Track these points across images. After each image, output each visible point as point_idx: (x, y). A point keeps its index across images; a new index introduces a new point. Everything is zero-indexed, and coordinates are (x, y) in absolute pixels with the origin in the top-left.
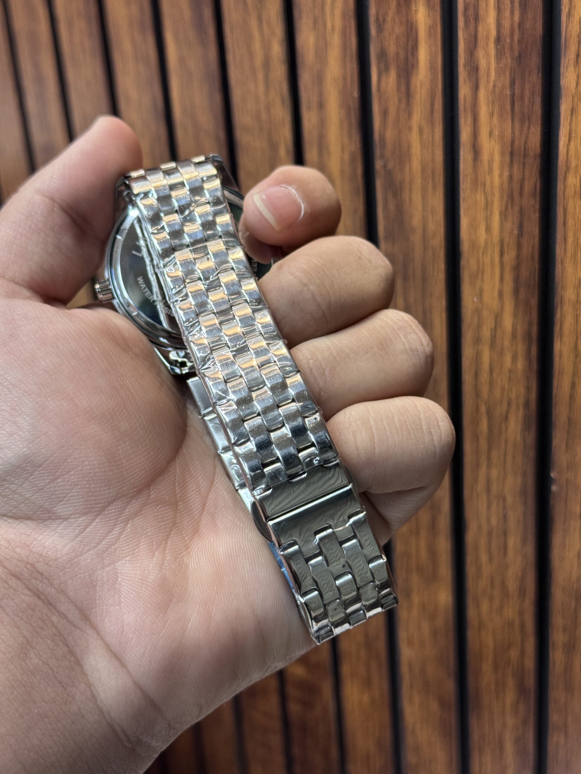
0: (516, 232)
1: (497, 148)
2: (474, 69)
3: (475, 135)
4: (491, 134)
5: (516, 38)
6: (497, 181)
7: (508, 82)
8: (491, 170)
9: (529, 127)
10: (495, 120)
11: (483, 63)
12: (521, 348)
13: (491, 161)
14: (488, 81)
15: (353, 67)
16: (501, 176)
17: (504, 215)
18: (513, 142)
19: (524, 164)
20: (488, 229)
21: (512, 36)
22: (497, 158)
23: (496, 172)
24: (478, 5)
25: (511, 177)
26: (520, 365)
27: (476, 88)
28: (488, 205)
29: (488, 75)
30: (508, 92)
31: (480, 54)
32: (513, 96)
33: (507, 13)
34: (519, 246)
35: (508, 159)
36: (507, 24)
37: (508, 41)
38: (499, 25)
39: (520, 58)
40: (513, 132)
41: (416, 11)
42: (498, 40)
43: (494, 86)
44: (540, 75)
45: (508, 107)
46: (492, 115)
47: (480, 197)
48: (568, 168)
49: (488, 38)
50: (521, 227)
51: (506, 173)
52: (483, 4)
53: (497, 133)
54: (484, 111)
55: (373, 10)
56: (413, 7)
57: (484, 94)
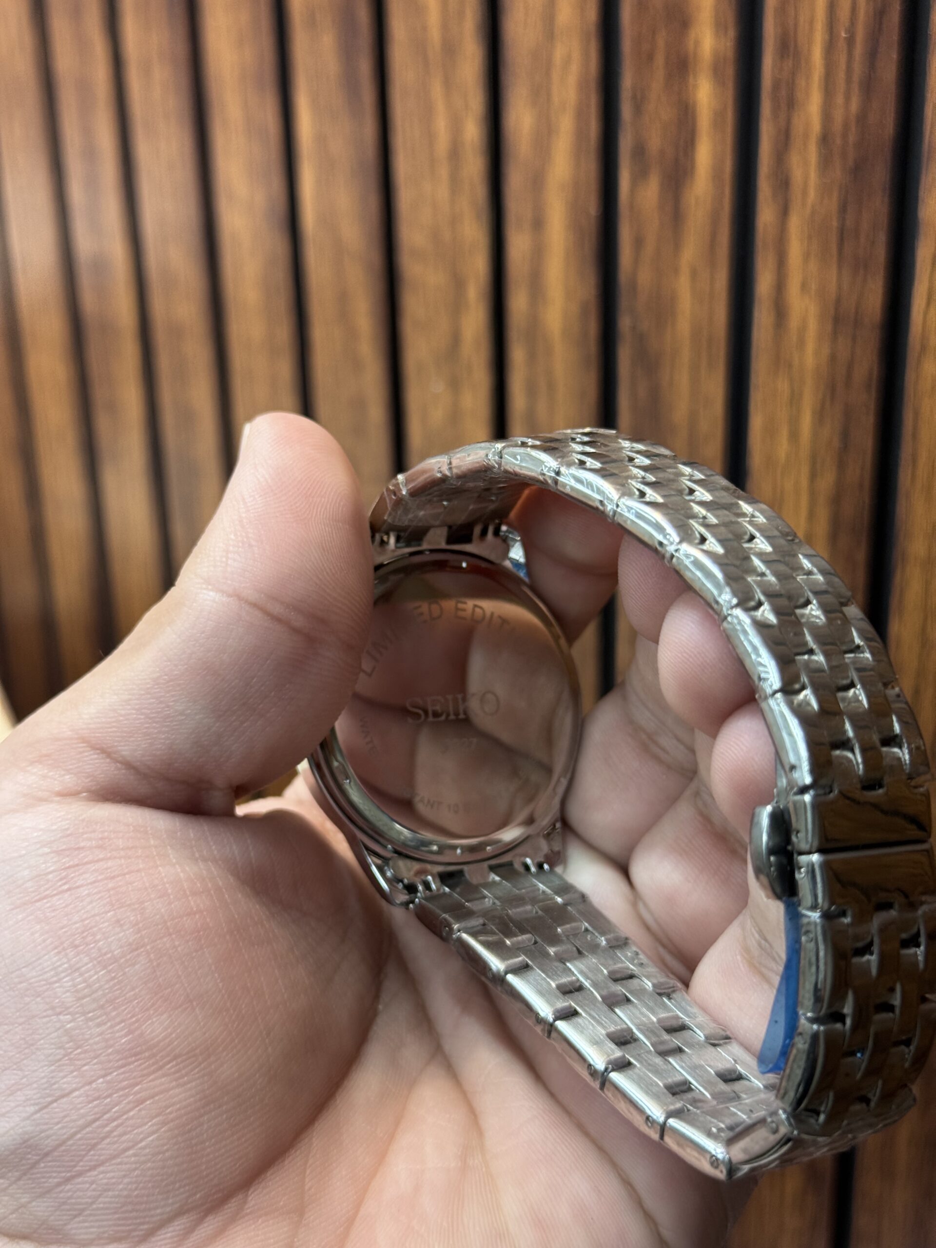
0: (836, 442)
1: (813, 310)
2: (783, 184)
3: (780, 286)
4: (804, 286)
5: (852, 138)
6: (810, 362)
7: (834, 206)
8: (801, 343)
9: (865, 279)
10: (813, 266)
11: (797, 174)
13: (803, 329)
14: (804, 204)
15: (591, 168)
16: (817, 352)
17: (820, 416)
18: (838, 301)
19: (854, 339)
20: (794, 436)
21: (845, 136)
22: (813, 326)
23: (810, 348)
24: (793, 81)
25: (833, 358)
27: (784, 212)
28: (795, 399)
29: (805, 193)
30: (835, 223)
31: (795, 159)
32: (842, 230)
33: (840, 100)
34: (841, 465)
35: (829, 328)
37: (838, 141)
38: (827, 116)
39: (857, 171)
40: (840, 287)
41: (695, 86)
42: (825, 139)
43: (813, 211)
44: (886, 200)
45: (834, 248)
46: (807, 256)
47: (783, 386)
48: (924, 348)
49: (806, 136)
50: (845, 435)
51: (826, 351)
52: (801, 82)
53: (813, 287)
54: (795, 250)
55: (627, 81)
56: (691, 80)
57: (795, 224)
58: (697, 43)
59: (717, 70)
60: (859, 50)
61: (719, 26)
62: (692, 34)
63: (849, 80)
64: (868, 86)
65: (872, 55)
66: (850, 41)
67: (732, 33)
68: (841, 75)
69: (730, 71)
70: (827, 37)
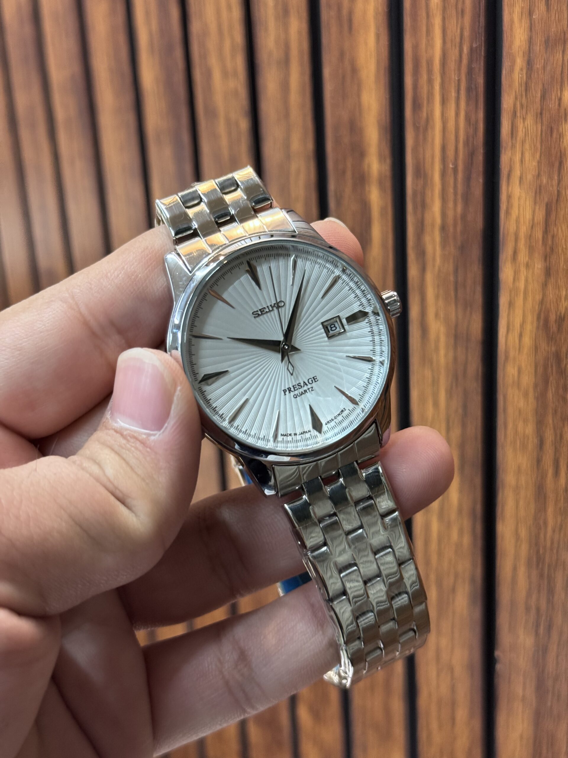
0: (460, 411)
1: (443, 330)
2: (422, 253)
3: (423, 314)
4: (437, 315)
5: (459, 228)
6: (442, 361)
7: (451, 268)
8: (437, 349)
9: (471, 313)
10: (441, 303)
11: (429, 248)
12: (467, 523)
13: (438, 340)
14: (434, 266)
16: (446, 355)
17: (450, 394)
18: (456, 326)
19: (467, 349)
20: (436, 404)
21: (455, 225)
22: (443, 339)
23: (442, 352)
24: (424, 193)
25: (455, 359)
26: (467, 540)
27: (423, 270)
28: (435, 382)
29: (434, 259)
30: (452, 278)
31: (427, 239)
32: (456, 283)
33: (451, 205)
34: (464, 425)
35: (452, 341)
36: (450, 213)
37: (451, 229)
38: (444, 214)
39: (463, 249)
40: (457, 317)
41: (369, 191)
42: (443, 228)
43: (439, 271)
44: (481, 266)
45: (452, 293)
46: (437, 297)
47: (428, 374)
48: (507, 358)
49: (433, 225)
50: (465, 407)
51: (451, 354)
52: (429, 193)
53: (442, 316)
54: (430, 293)
55: (332, 186)
56: (367, 188)
57: (429, 277)
58: (369, 166)
59: (381, 183)
60: (460, 175)
61: (381, 158)
62: (367, 161)
63: (455, 194)
64: (467, 198)
65: (468, 179)
66: (455, 170)
67: (388, 161)
68: (451, 190)
69: (388, 184)
70: (442, 167)
